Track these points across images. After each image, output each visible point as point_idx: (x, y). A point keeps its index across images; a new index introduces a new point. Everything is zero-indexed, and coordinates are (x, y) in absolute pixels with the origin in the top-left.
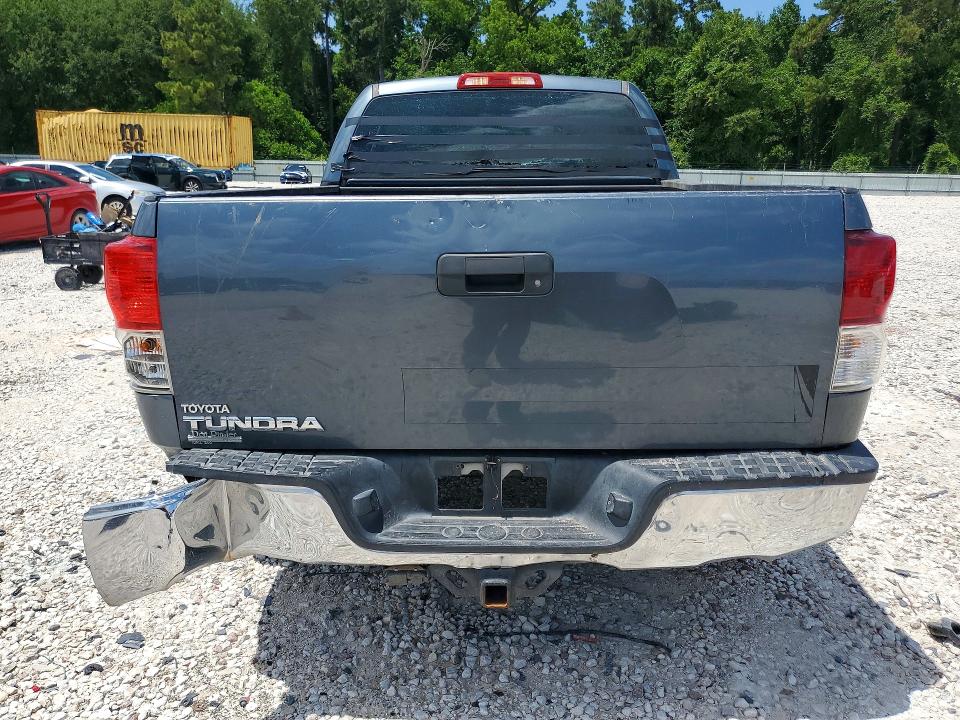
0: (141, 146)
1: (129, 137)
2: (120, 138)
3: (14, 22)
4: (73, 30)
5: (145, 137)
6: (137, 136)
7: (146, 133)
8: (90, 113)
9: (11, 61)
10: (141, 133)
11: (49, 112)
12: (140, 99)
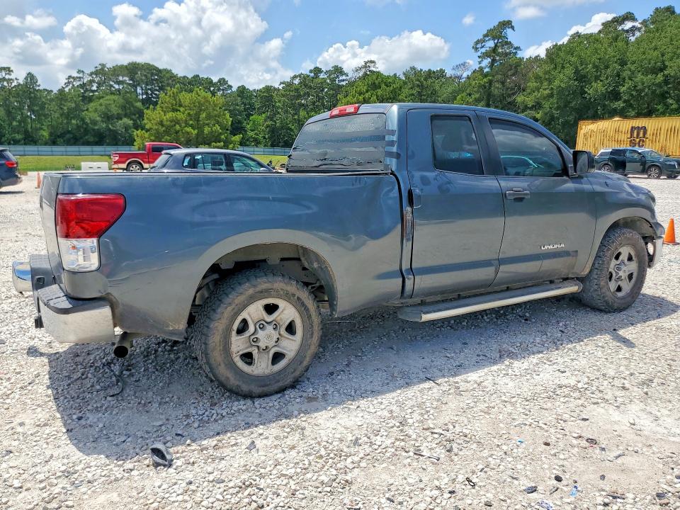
0: (643, 141)
1: (635, 136)
2: (629, 136)
3: (594, 64)
4: (634, 63)
5: (647, 136)
6: (641, 135)
7: (648, 133)
8: (615, 121)
9: (586, 90)
10: (645, 133)
11: (586, 122)
12: (673, 107)
